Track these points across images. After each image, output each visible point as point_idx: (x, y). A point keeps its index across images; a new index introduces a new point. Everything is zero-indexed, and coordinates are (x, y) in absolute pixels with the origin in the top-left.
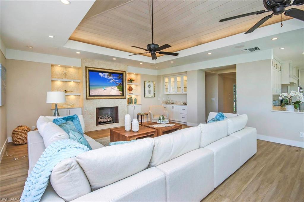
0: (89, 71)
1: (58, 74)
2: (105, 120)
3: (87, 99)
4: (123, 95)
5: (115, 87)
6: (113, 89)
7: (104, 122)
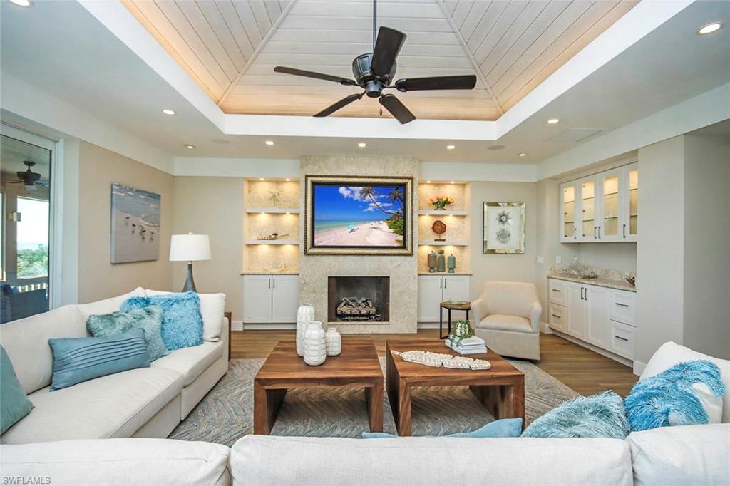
0: (314, 184)
2: (355, 311)
3: (306, 254)
4: (404, 247)
5: (382, 222)
6: (376, 228)
7: (351, 315)
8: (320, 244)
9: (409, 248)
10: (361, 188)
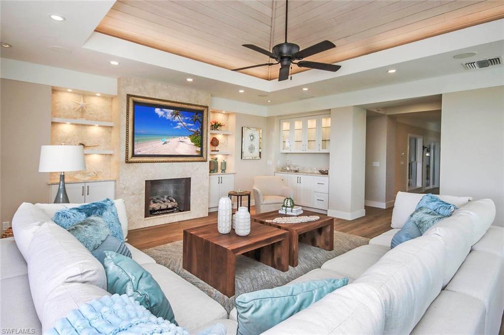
0: (135, 103)
1: (67, 108)
2: (163, 206)
3: (127, 162)
4: (201, 155)
5: (186, 137)
6: (182, 142)
7: (161, 210)
8: (139, 153)
9: (205, 157)
10: (172, 111)
